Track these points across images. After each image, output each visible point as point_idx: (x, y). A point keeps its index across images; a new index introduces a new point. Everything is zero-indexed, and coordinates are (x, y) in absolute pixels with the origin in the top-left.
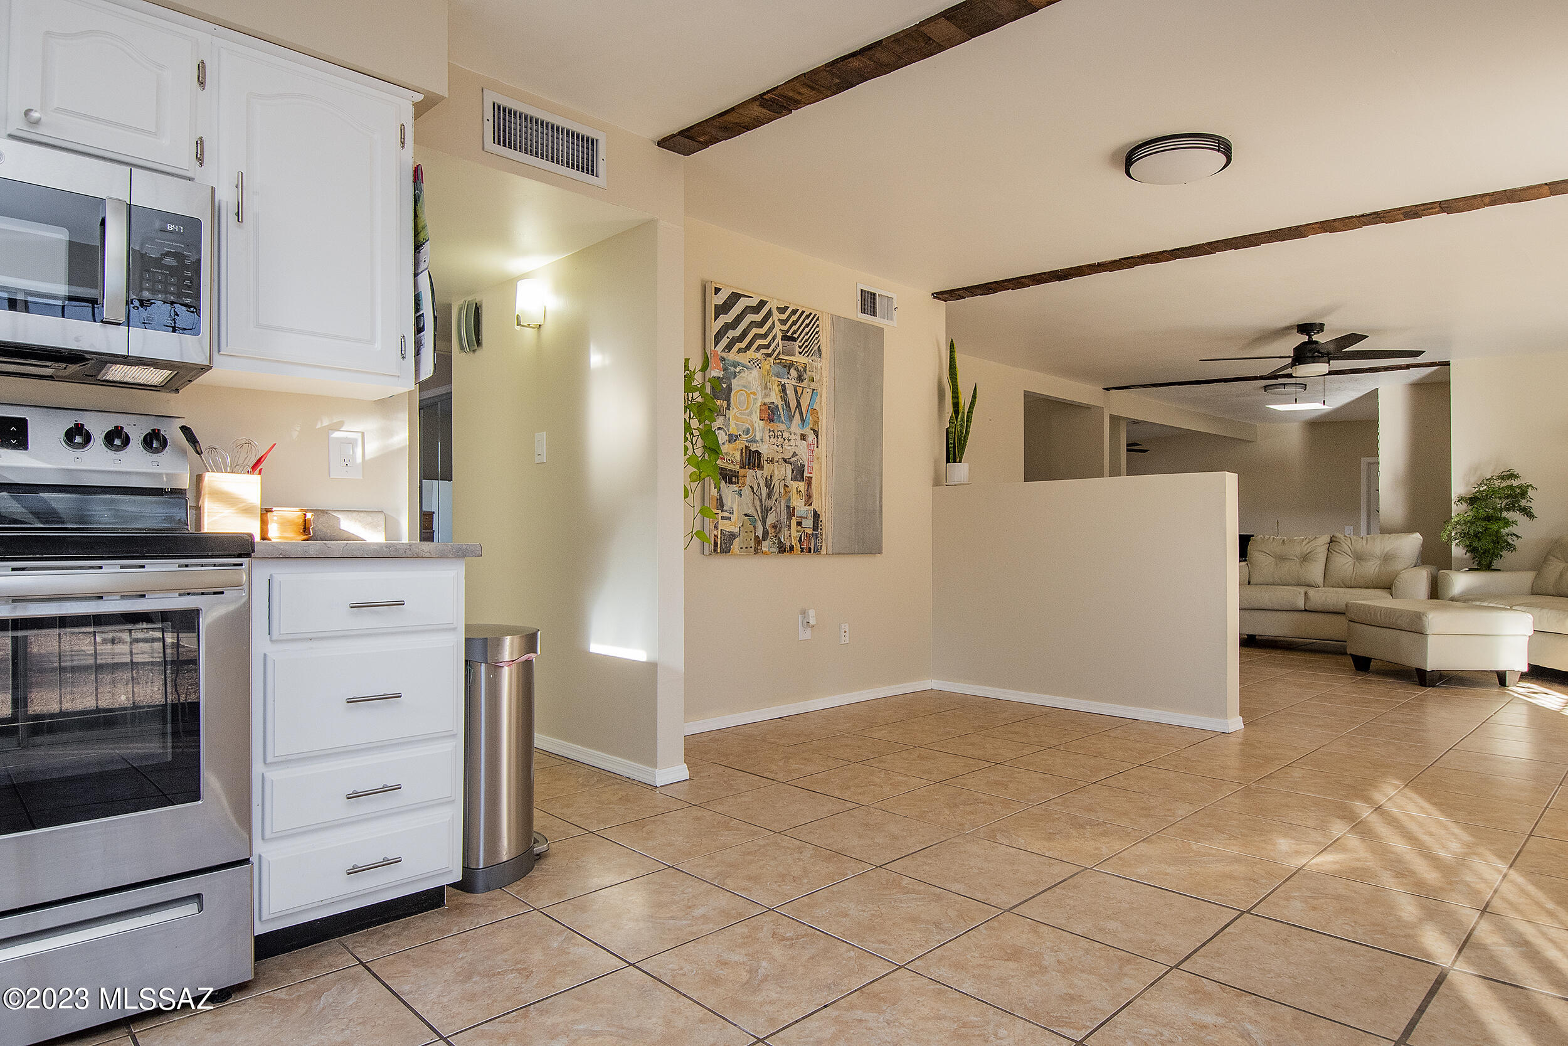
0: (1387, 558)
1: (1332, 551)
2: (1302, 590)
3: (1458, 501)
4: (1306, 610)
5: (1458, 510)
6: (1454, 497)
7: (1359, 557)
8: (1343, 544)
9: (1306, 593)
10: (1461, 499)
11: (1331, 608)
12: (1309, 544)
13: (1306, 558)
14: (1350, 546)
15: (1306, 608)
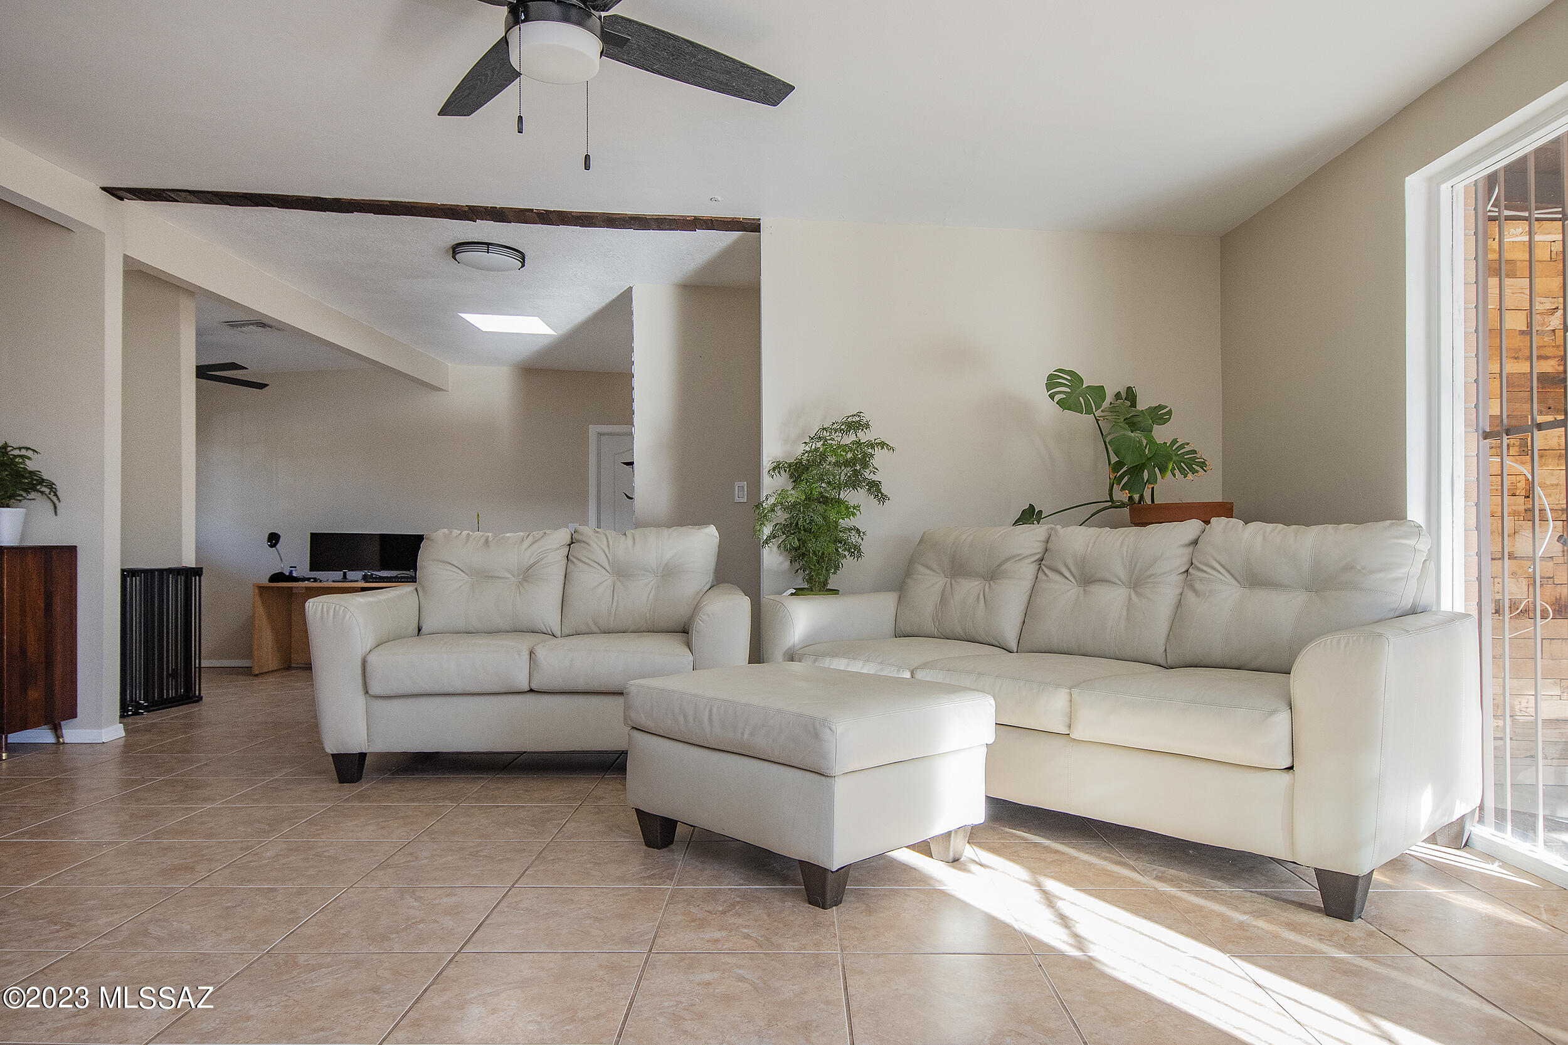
0: (669, 573)
1: (574, 560)
2: (522, 645)
3: (774, 469)
4: (531, 691)
5: (772, 485)
6: (767, 463)
7: (622, 572)
8: (595, 545)
9: (531, 653)
10: (777, 467)
11: (581, 685)
12: (536, 546)
13: (527, 575)
14: (607, 551)
15: (533, 688)
